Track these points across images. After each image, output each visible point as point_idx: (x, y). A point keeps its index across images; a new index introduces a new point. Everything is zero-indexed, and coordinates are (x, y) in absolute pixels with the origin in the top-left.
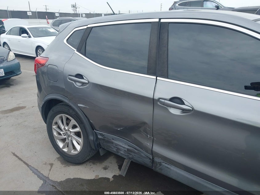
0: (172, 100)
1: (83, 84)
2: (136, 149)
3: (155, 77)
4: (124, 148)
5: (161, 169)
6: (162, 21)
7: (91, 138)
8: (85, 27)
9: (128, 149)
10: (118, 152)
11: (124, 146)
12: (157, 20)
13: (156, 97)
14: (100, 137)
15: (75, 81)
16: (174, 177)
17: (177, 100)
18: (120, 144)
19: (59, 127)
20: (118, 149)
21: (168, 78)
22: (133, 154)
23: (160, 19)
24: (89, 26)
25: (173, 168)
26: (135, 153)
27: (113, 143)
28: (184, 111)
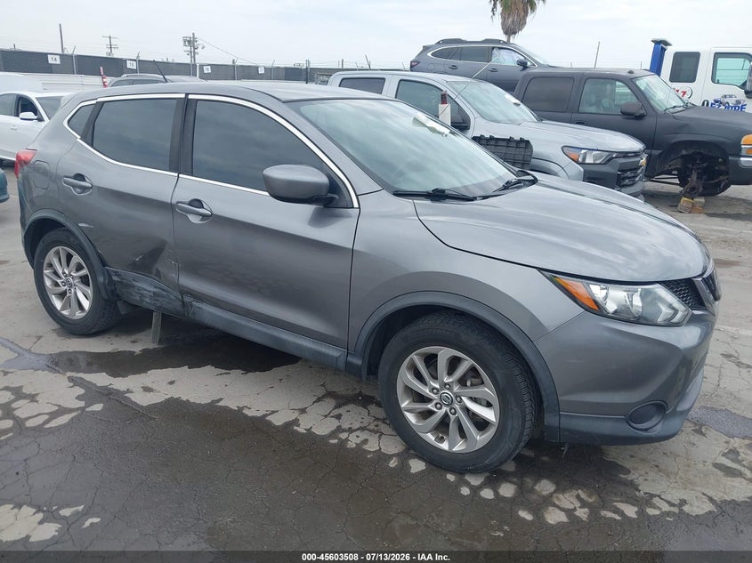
0: (192, 203)
1: (84, 189)
2: (163, 290)
3: (176, 174)
4: (149, 291)
5: (194, 313)
6: (190, 97)
7: (101, 279)
8: (94, 102)
9: (154, 293)
10: (142, 301)
11: (148, 288)
12: (183, 96)
13: (174, 202)
14: (115, 278)
15: (74, 186)
16: (208, 321)
17: (197, 203)
18: (145, 286)
19: (55, 273)
20: (142, 295)
21: (192, 175)
22: (161, 299)
23: (187, 95)
24: (99, 100)
25: (207, 308)
26: (163, 296)
27: (134, 286)
28: (204, 216)
